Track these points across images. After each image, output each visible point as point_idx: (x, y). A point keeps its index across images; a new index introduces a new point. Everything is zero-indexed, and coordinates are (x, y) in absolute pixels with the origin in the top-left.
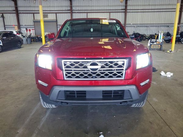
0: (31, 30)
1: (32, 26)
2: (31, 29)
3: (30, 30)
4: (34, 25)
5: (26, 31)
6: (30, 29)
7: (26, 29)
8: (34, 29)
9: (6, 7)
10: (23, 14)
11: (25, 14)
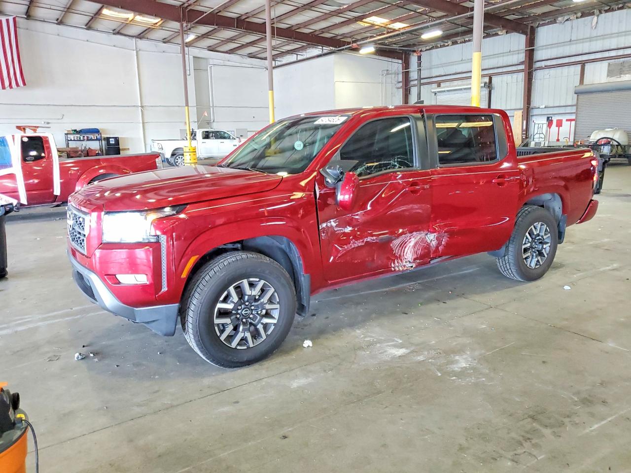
0: (564, 122)
1: (569, 110)
2: (564, 118)
3: (559, 123)
4: (577, 105)
5: (545, 126)
6: (559, 118)
7: (548, 118)
8: (573, 117)
9: (503, 54)
10: (547, 71)
11: (552, 71)
